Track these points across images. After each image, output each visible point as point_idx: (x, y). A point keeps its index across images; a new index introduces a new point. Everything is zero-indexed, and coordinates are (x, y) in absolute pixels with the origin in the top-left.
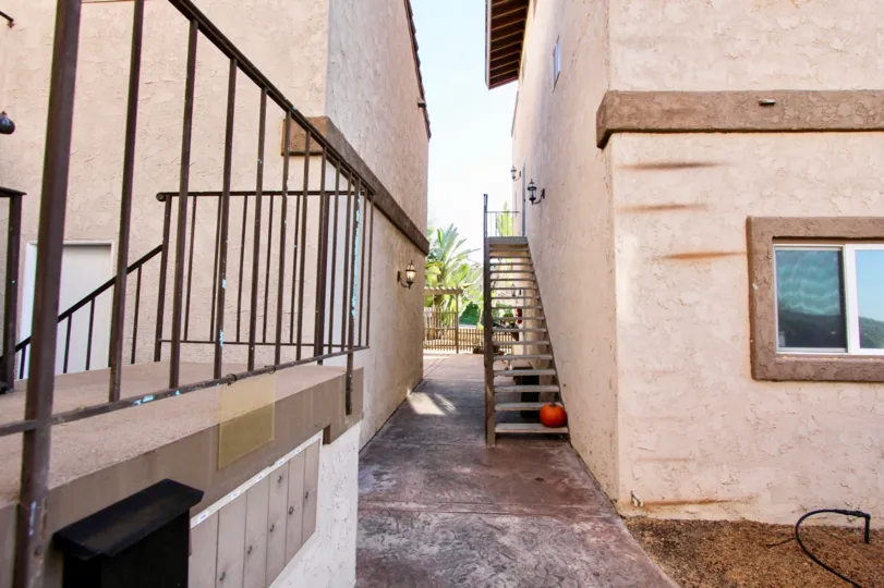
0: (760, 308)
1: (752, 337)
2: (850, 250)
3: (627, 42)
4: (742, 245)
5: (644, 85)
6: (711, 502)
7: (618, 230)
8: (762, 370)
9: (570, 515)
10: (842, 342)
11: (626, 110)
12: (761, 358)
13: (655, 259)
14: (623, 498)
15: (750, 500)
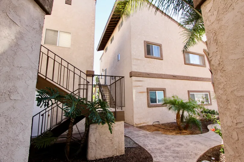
0: (148, 99)
1: (148, 102)
2: (157, 91)
3: (134, 65)
4: (146, 91)
5: (136, 71)
6: (144, 123)
7: (133, 89)
8: (149, 106)
9: (129, 128)
10: (156, 102)
11: (134, 74)
12: (149, 105)
13: (137, 93)
14: (135, 124)
15: (148, 122)
